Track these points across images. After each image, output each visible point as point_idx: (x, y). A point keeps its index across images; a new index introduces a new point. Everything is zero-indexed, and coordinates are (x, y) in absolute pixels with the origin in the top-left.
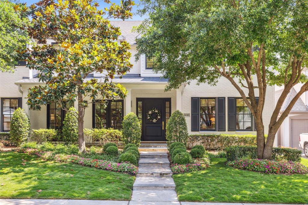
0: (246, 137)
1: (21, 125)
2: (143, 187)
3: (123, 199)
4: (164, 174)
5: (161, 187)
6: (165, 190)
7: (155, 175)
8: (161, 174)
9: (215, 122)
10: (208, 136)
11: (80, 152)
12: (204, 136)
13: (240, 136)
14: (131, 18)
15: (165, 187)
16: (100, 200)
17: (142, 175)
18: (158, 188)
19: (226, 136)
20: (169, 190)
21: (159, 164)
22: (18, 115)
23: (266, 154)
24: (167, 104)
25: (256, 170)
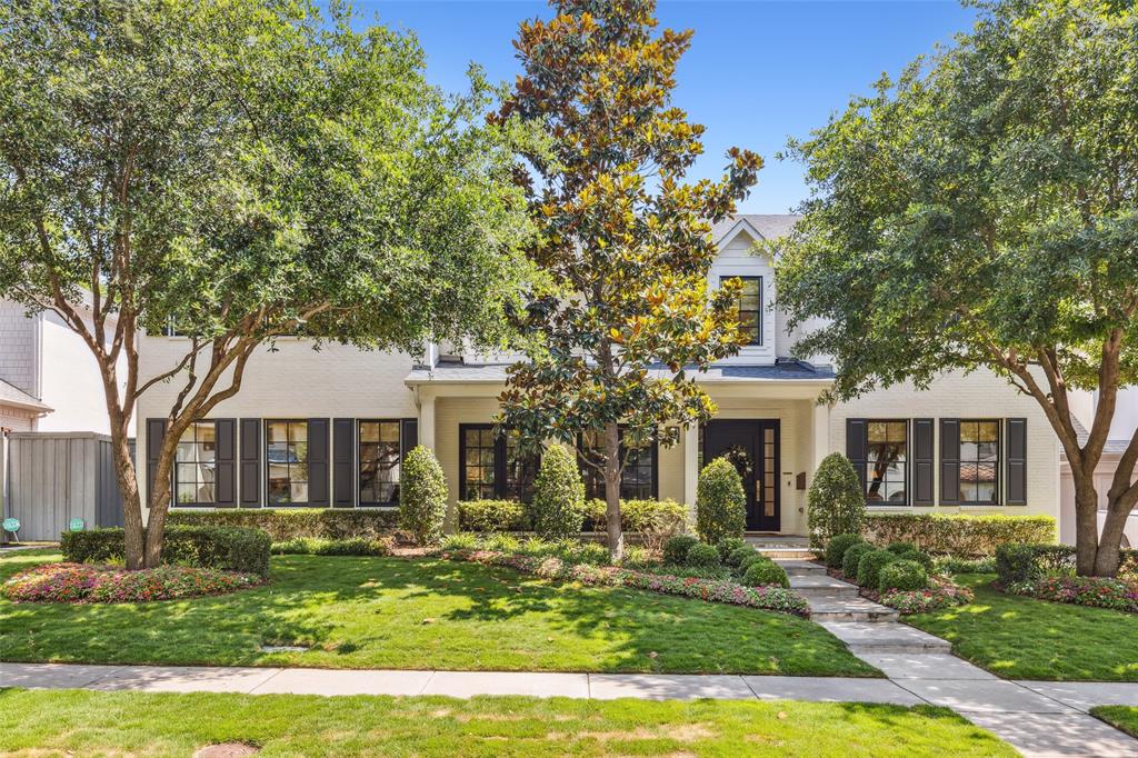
0: (995, 522)
2: (872, 646)
3: (870, 675)
4: (878, 614)
5: (916, 646)
6: (927, 653)
7: (856, 616)
8: (871, 615)
9: (905, 482)
10: (898, 519)
11: (615, 559)
12: (886, 518)
13: (980, 519)
14: (730, 217)
15: (925, 646)
17: (825, 616)
18: (908, 648)
19: (944, 518)
20: (937, 652)
21: (834, 588)
22: (421, 465)
23: (1105, 565)
24: (769, 434)
25: (1104, 604)
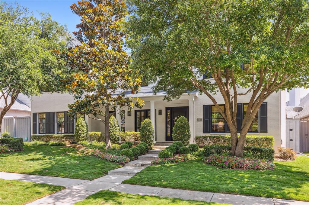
1: (80, 129)
2: (114, 173)
4: (144, 165)
5: (126, 173)
7: (138, 165)
8: (142, 165)
11: (106, 148)
15: (129, 174)
16: (74, 178)
17: (129, 165)
18: (124, 174)
